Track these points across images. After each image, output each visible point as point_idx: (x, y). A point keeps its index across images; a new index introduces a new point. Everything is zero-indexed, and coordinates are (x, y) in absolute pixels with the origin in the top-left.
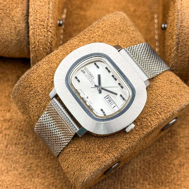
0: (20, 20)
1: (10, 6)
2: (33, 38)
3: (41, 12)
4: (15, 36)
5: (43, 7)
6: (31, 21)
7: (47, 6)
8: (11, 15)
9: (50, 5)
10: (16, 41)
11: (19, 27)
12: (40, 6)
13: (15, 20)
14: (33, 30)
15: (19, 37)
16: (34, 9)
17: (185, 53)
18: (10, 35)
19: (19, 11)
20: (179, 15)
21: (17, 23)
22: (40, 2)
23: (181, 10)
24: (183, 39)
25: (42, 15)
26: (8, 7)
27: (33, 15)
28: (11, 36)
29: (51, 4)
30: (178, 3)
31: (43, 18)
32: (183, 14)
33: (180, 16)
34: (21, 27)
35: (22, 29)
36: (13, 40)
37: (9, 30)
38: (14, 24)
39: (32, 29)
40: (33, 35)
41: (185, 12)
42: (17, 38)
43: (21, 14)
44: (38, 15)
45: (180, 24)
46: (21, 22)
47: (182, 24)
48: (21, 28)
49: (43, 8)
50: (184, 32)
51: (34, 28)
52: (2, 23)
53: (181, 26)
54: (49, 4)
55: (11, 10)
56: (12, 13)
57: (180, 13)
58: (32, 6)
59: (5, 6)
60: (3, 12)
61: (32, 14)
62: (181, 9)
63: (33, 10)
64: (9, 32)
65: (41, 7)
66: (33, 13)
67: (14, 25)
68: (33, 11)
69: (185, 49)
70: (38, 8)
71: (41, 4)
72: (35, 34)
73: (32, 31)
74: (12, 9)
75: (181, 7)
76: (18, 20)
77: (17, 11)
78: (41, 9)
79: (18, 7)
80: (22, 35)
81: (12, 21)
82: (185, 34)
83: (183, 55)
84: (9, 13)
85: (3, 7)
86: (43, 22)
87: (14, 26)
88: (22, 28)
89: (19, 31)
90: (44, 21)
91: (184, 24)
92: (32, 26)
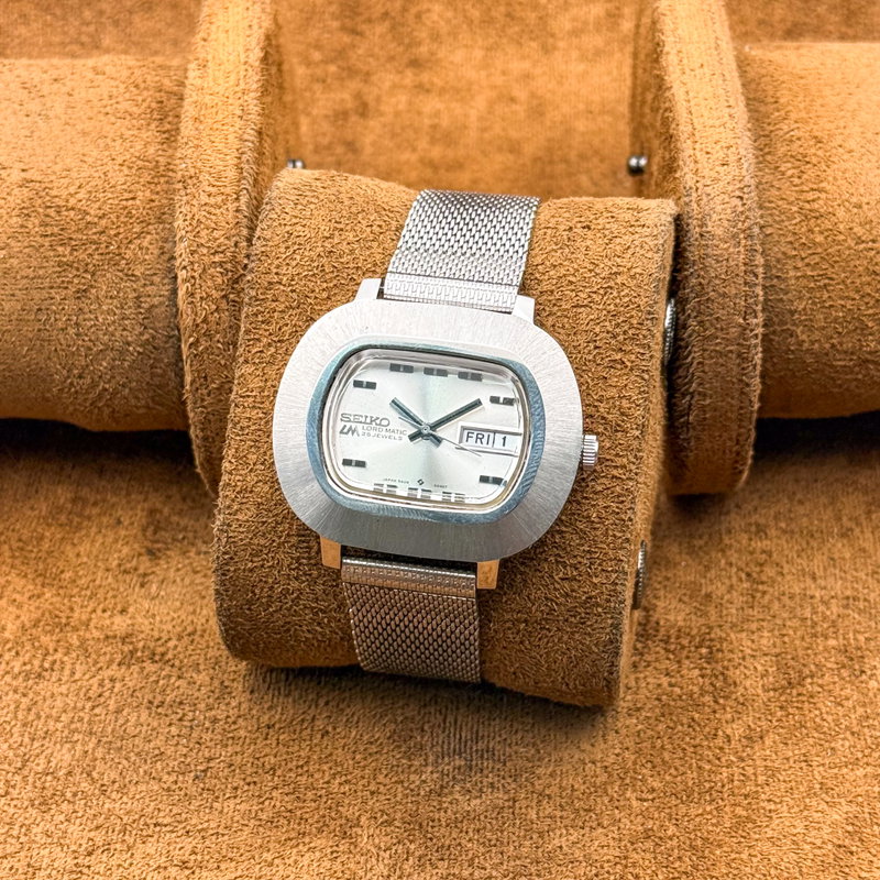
0: (155, 274)
1: (122, 230)
2: (189, 312)
3: (213, 225)
4: (139, 329)
5: (220, 207)
6: (181, 255)
7: (232, 206)
8: (123, 258)
9: (242, 202)
10: (140, 346)
11: (149, 296)
12: (207, 208)
13: (137, 273)
14: (188, 284)
15: (151, 331)
16: (188, 218)
17: (724, 324)
18: (120, 325)
19: (151, 244)
20: (691, 201)
21: (143, 282)
22: (209, 196)
23: (697, 189)
24: (713, 275)
25: (216, 234)
26: (112, 232)
27: (188, 235)
28: (124, 329)
29: (244, 199)
30: (686, 170)
31: (219, 241)
32: (705, 199)
33: (695, 206)
34: (155, 296)
35: (161, 303)
36: (129, 344)
37: (117, 308)
38: (135, 286)
39: (185, 281)
40: (190, 299)
41: (708, 192)
42: (141, 334)
43: (156, 252)
44: (203, 233)
45: (697, 229)
46: (156, 279)
47: (704, 229)
48: (156, 301)
49: (218, 211)
50: (715, 252)
51: (193, 277)
52: (91, 286)
53: (702, 235)
54: (237, 199)
55: (125, 241)
56: (127, 251)
57: (694, 195)
58: (183, 209)
59: (104, 232)
60: (97, 249)
61: (183, 232)
62: (698, 185)
63: (185, 220)
64: (115, 314)
65: (212, 210)
66: (187, 229)
67: (135, 290)
68: (187, 223)
69: (725, 312)
70: (204, 213)
71: (212, 201)
72: (198, 296)
73: (184, 289)
74: (127, 238)
75: (696, 178)
76: (148, 272)
77: (145, 244)
78: (212, 217)
79: (149, 233)
80: (159, 322)
81: (125, 278)
82: (718, 262)
83: (719, 334)
84: (117, 252)
85: (95, 234)
86: (222, 255)
87: (132, 295)
88: (161, 299)
89: (149, 310)
90: (222, 252)
91: (709, 229)
92: (184, 271)
